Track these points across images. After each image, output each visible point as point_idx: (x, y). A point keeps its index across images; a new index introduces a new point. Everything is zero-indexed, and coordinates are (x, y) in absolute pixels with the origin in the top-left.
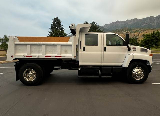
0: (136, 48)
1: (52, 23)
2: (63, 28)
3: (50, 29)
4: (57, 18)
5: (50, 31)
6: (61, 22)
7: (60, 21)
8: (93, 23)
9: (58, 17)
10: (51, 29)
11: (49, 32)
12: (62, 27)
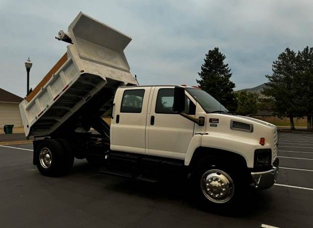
0: (218, 120)
1: (205, 63)
2: (229, 70)
3: (199, 74)
4: (217, 50)
5: (200, 79)
6: (224, 58)
7: (223, 56)
8: (307, 49)
9: (218, 48)
10: (201, 75)
11: (198, 82)
12: (226, 68)
